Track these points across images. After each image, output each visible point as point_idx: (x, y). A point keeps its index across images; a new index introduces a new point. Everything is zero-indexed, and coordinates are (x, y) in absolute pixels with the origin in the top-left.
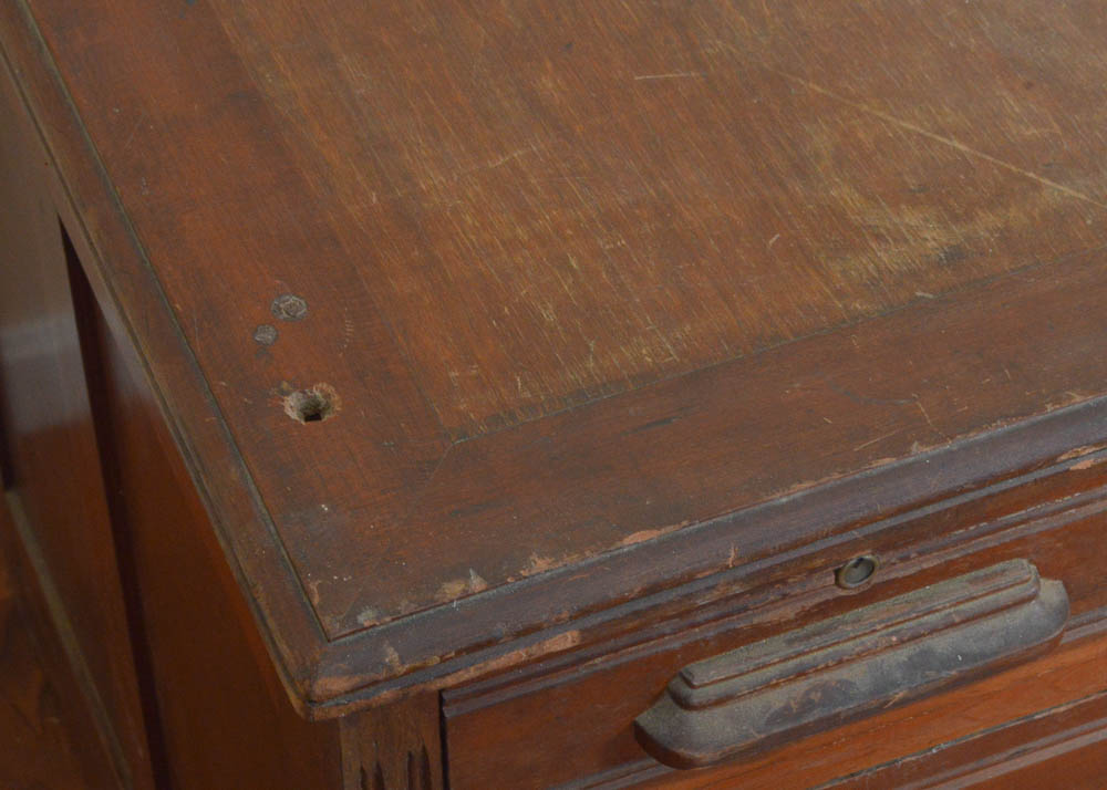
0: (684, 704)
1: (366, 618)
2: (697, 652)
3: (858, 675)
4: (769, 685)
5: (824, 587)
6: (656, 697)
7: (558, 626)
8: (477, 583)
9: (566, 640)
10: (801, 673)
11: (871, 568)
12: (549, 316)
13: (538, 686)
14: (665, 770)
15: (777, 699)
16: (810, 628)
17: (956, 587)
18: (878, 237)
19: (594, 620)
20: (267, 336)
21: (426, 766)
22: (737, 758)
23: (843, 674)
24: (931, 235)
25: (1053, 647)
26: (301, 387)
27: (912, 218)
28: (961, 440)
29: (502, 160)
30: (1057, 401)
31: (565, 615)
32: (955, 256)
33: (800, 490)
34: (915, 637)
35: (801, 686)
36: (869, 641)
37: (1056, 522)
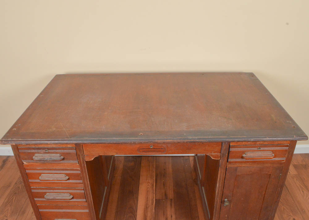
2: (36, 153)
4: (40, 157)
6: (34, 156)
11: (48, 151)
16: (43, 154)
23: (45, 158)
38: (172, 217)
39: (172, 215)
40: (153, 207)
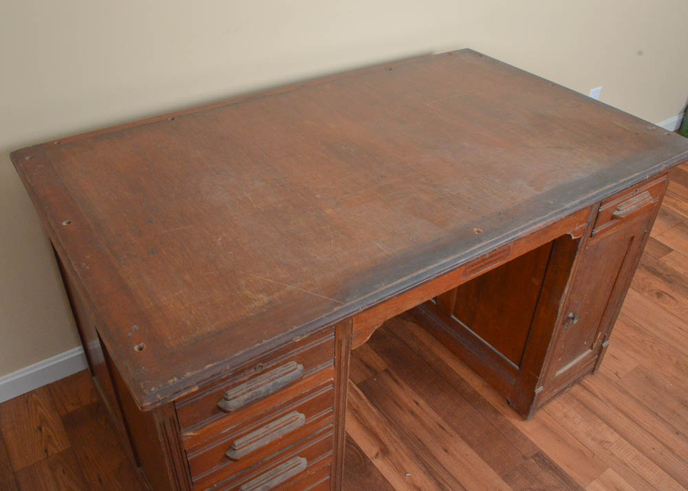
0: (227, 400)
1: (153, 389)
2: (228, 388)
3: (262, 389)
4: (244, 393)
5: (253, 372)
6: (221, 399)
7: (193, 386)
8: (176, 379)
9: (195, 389)
10: (250, 390)
11: (262, 366)
12: (189, 323)
13: (195, 400)
14: (225, 414)
15: (246, 396)
16: (251, 381)
17: (280, 368)
18: (255, 300)
19: (201, 384)
20: (130, 334)
21: (174, 421)
22: (238, 410)
23: (259, 389)
24: (265, 298)
25: (301, 379)
26: (138, 344)
27: (261, 296)
28: (272, 339)
29: (178, 293)
30: (291, 328)
31: (194, 383)
32: (270, 302)
33: (241, 352)
34: (273, 380)
35: (251, 392)
36: (263, 382)
37: (298, 353)
38: (417, 403)
39: (416, 400)
40: (366, 404)
